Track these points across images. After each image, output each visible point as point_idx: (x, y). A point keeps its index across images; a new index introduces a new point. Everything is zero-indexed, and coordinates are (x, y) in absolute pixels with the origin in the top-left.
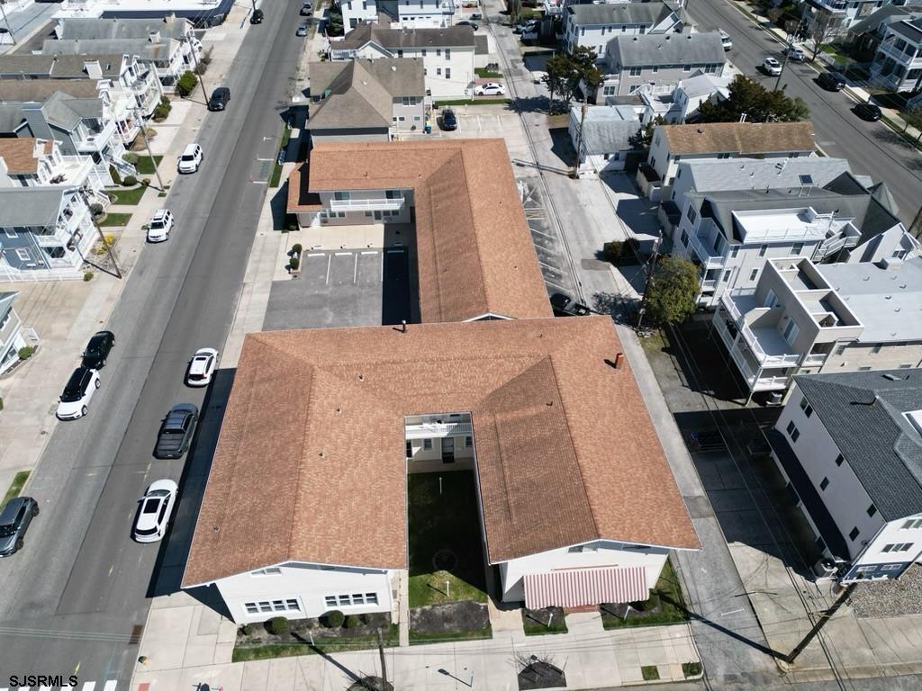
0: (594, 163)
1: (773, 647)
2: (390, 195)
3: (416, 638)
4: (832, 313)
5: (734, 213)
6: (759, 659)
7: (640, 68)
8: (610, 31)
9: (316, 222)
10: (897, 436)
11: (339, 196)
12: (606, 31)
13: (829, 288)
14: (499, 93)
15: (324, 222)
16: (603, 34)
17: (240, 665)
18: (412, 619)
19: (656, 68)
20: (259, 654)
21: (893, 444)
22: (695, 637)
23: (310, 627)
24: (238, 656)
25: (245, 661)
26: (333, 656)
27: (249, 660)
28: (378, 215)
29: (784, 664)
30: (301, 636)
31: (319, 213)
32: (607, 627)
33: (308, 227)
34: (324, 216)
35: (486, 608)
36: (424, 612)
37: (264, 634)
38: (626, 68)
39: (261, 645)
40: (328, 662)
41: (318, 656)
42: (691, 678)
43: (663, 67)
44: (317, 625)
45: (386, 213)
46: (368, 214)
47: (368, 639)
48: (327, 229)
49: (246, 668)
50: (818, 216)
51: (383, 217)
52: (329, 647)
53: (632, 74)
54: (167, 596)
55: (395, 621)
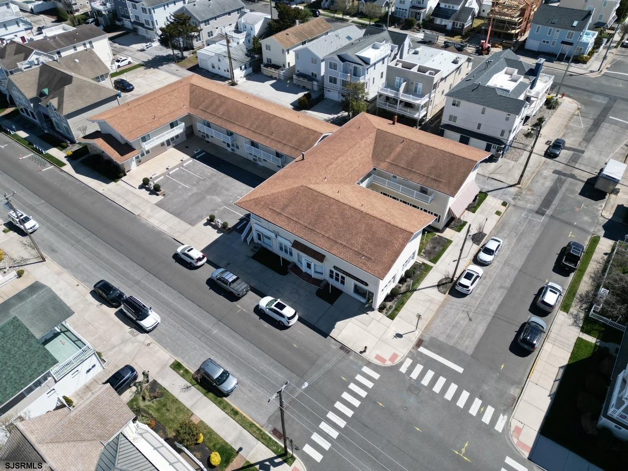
0: (239, 74)
1: (512, 184)
2: (172, 125)
3: (434, 261)
5: (356, 54)
6: (513, 190)
7: (208, 20)
8: (168, 7)
9: (134, 166)
10: (495, 91)
11: (144, 139)
12: (166, 7)
13: (417, 65)
14: (130, 63)
15: (139, 162)
16: (165, 9)
17: (397, 318)
18: (425, 257)
19: (215, 18)
20: (398, 309)
21: (497, 94)
22: (495, 197)
23: (400, 288)
24: (392, 317)
25: (395, 316)
26: (419, 288)
27: (397, 314)
28: (168, 142)
29: (519, 186)
30: (401, 292)
31: (134, 157)
32: (474, 212)
33: (129, 171)
34: (137, 158)
35: (438, 235)
36: (424, 253)
37: (389, 304)
38: (202, 22)
39: (394, 307)
40: (420, 290)
41: (415, 292)
42: (507, 206)
43: (219, 16)
44: (401, 285)
45: (172, 139)
46: (162, 144)
47: (422, 274)
48: (142, 166)
49: (400, 317)
50: (382, 44)
51: (171, 143)
52: (415, 287)
53: (206, 25)
54: (334, 330)
55: (421, 263)
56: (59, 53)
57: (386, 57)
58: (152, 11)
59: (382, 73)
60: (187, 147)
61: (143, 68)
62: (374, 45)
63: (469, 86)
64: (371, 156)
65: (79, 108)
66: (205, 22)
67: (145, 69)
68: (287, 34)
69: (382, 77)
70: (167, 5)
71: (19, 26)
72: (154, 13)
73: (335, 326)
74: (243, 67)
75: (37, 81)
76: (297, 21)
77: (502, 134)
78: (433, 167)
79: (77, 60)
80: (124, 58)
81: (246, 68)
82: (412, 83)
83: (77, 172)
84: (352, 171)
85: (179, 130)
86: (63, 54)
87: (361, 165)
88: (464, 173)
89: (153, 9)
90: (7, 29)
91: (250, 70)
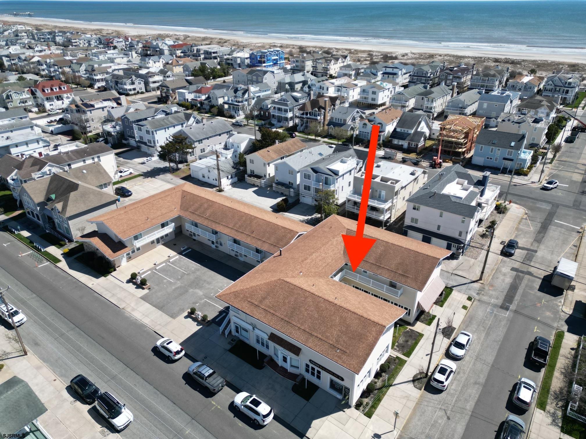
0: (226, 183)
1: (474, 280)
2: (163, 226)
3: (408, 354)
4: (391, 181)
5: (327, 167)
6: (475, 285)
7: (201, 140)
8: (168, 129)
9: (124, 262)
10: (450, 198)
11: (136, 238)
12: (167, 129)
13: (379, 176)
14: (131, 173)
15: (129, 258)
16: (166, 131)
17: (374, 416)
18: (398, 351)
19: (208, 138)
20: (374, 406)
21: (451, 200)
22: (459, 291)
23: (376, 383)
24: (369, 415)
25: (373, 413)
26: (395, 382)
27: (374, 412)
28: (158, 241)
29: (481, 282)
30: (378, 387)
31: (125, 254)
32: (442, 306)
33: (119, 266)
34: (128, 254)
35: (410, 329)
36: (397, 346)
37: (365, 401)
38: (196, 141)
39: (371, 404)
40: (396, 386)
41: (391, 388)
42: (472, 301)
43: (210, 137)
44: (376, 380)
45: (162, 237)
46: (153, 242)
47: (397, 368)
48: (132, 262)
49: (377, 415)
50: (349, 159)
51: (161, 241)
52: (390, 382)
53: (199, 143)
54: (310, 429)
55: (395, 357)
56: (69, 165)
57: (353, 169)
58: (155, 133)
59: (350, 182)
60: (175, 245)
61: (142, 177)
62: (342, 160)
63: (427, 194)
64: (342, 252)
65: (81, 210)
66: (199, 141)
67: (144, 178)
68: (268, 151)
69: (349, 185)
70: (168, 128)
71: (39, 144)
72: (156, 134)
73: (312, 425)
74: (230, 177)
75: (47, 188)
76: (277, 141)
77: (460, 234)
78: (400, 264)
79: (85, 171)
80: (126, 170)
81: (232, 177)
82: (376, 191)
83: (71, 268)
84: (326, 266)
85: (169, 229)
86: (73, 166)
87: (334, 261)
88: (429, 269)
89: (156, 131)
90: (28, 146)
91: (236, 179)
